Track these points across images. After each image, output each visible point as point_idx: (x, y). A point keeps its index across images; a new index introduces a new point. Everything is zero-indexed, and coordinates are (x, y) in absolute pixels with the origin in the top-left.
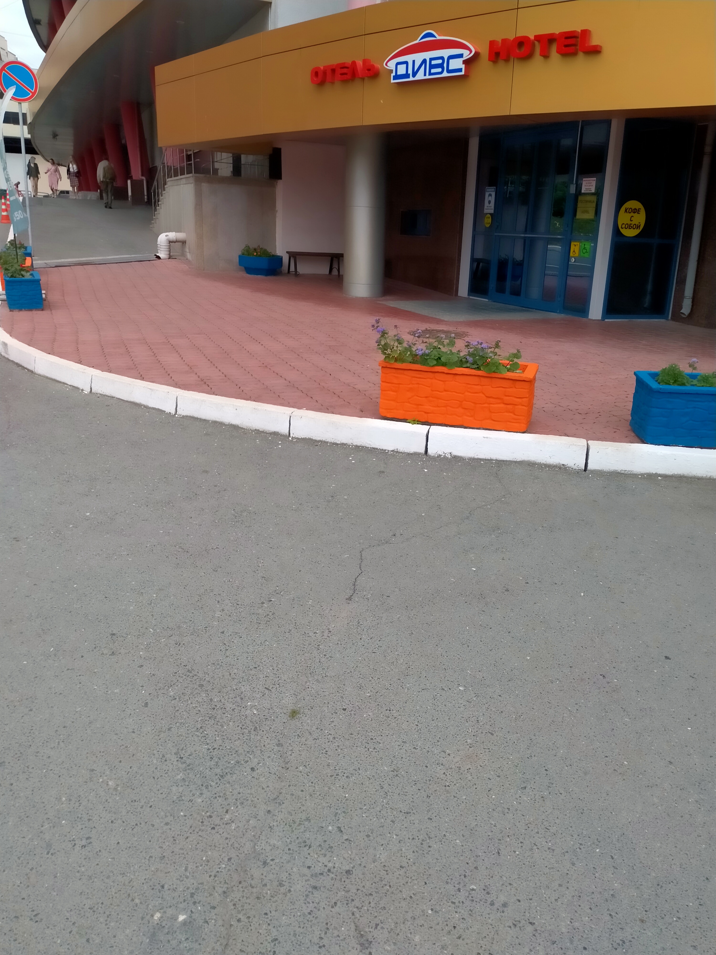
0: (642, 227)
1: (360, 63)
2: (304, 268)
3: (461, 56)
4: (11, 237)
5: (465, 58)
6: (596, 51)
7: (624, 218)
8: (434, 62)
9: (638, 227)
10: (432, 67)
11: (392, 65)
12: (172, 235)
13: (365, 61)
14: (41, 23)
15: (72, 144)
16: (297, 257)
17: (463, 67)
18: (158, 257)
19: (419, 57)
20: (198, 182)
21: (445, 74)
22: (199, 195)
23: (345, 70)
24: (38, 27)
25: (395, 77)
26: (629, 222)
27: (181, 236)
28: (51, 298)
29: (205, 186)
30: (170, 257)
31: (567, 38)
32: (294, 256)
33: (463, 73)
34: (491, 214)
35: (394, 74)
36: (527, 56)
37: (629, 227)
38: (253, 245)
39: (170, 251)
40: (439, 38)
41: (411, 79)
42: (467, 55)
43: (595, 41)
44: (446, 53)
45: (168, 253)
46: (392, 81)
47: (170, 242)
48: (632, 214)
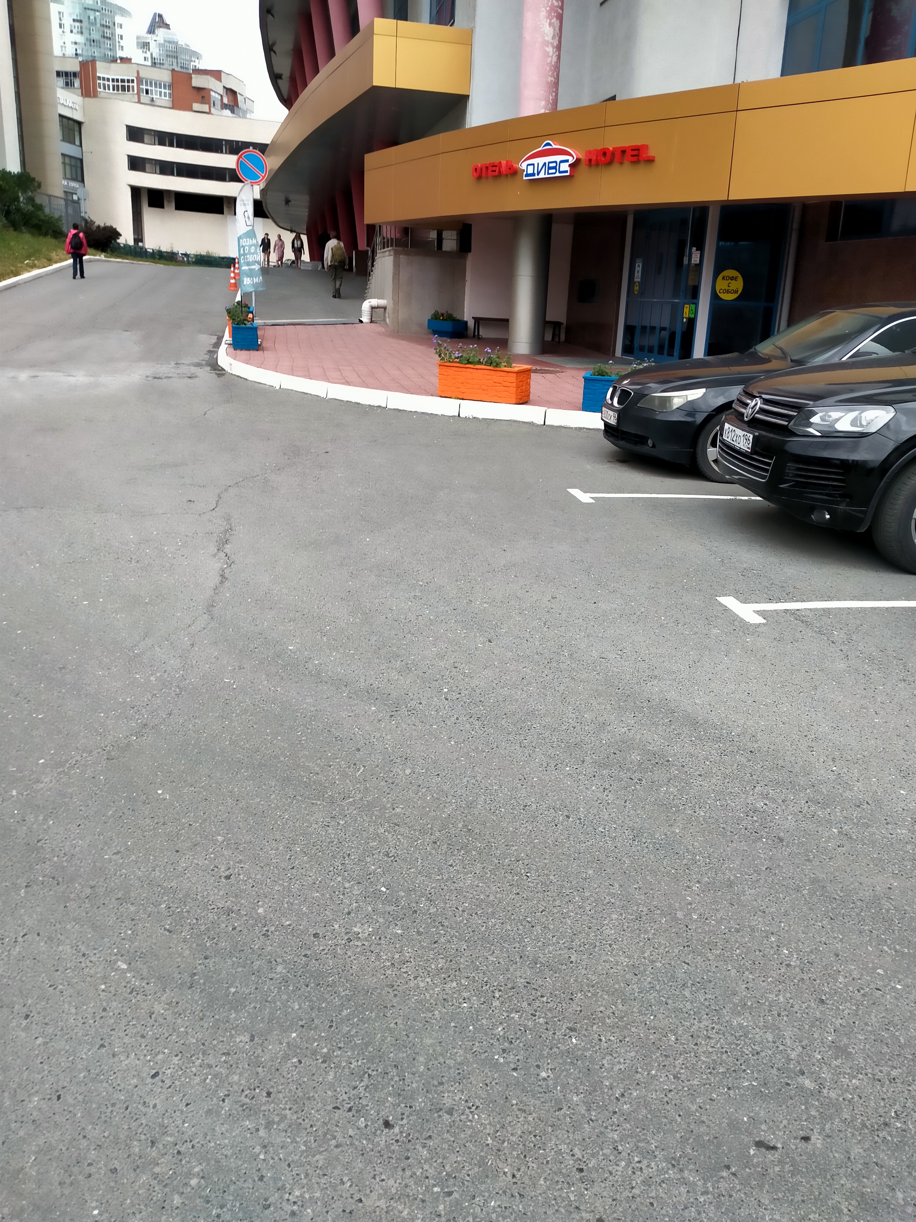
0: (739, 292)
1: (504, 162)
2: (484, 333)
3: (567, 161)
4: (238, 298)
5: (570, 162)
6: (650, 160)
7: (721, 284)
8: (551, 165)
9: (736, 292)
10: (550, 168)
11: (524, 166)
12: (374, 302)
13: (507, 162)
14: (283, 77)
15: (307, 210)
16: (480, 322)
17: (568, 169)
18: (361, 322)
19: (541, 161)
20: (396, 254)
21: (558, 174)
22: (397, 266)
23: (494, 168)
24: (279, 81)
25: (527, 175)
26: (727, 288)
27: (382, 302)
28: (264, 345)
29: (403, 258)
30: (371, 322)
31: (633, 150)
32: (478, 321)
33: (568, 174)
34: (638, 282)
35: (525, 173)
36: (610, 163)
37: (728, 292)
38: (440, 311)
39: (372, 316)
40: (554, 146)
41: (536, 177)
42: (571, 160)
43: (651, 153)
44: (558, 158)
45: (370, 317)
46: (525, 178)
47: (373, 308)
48: (730, 281)
